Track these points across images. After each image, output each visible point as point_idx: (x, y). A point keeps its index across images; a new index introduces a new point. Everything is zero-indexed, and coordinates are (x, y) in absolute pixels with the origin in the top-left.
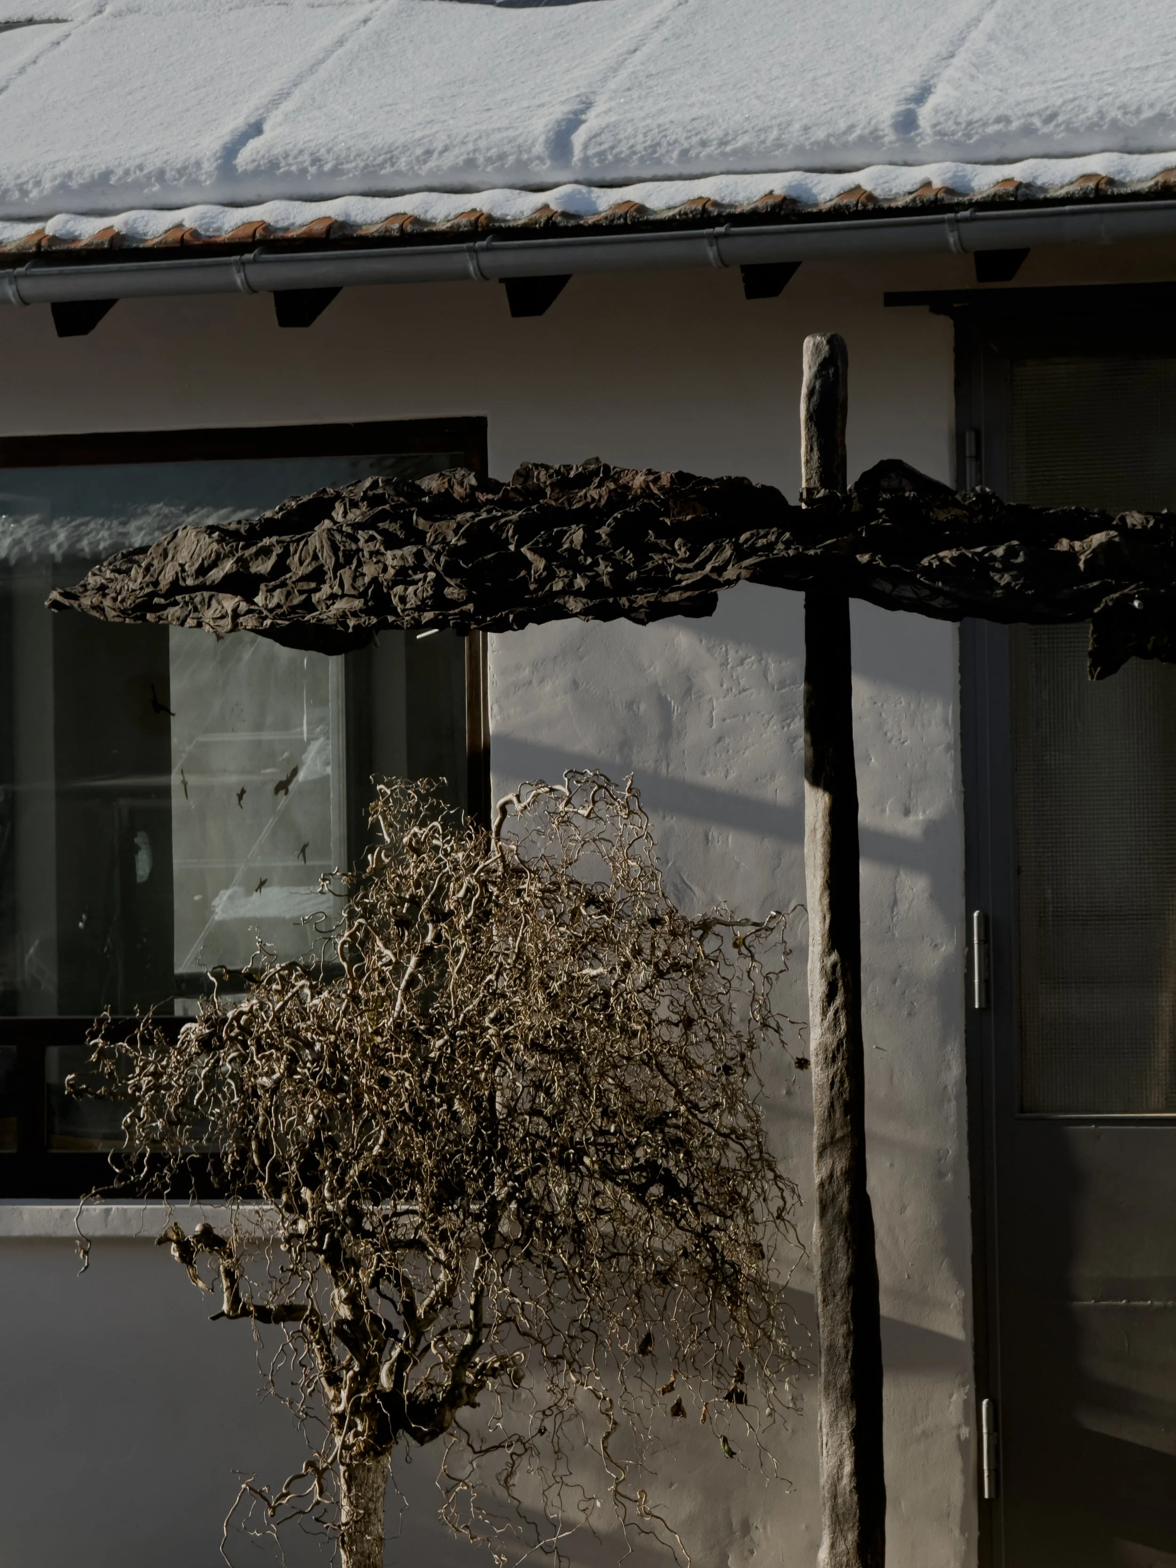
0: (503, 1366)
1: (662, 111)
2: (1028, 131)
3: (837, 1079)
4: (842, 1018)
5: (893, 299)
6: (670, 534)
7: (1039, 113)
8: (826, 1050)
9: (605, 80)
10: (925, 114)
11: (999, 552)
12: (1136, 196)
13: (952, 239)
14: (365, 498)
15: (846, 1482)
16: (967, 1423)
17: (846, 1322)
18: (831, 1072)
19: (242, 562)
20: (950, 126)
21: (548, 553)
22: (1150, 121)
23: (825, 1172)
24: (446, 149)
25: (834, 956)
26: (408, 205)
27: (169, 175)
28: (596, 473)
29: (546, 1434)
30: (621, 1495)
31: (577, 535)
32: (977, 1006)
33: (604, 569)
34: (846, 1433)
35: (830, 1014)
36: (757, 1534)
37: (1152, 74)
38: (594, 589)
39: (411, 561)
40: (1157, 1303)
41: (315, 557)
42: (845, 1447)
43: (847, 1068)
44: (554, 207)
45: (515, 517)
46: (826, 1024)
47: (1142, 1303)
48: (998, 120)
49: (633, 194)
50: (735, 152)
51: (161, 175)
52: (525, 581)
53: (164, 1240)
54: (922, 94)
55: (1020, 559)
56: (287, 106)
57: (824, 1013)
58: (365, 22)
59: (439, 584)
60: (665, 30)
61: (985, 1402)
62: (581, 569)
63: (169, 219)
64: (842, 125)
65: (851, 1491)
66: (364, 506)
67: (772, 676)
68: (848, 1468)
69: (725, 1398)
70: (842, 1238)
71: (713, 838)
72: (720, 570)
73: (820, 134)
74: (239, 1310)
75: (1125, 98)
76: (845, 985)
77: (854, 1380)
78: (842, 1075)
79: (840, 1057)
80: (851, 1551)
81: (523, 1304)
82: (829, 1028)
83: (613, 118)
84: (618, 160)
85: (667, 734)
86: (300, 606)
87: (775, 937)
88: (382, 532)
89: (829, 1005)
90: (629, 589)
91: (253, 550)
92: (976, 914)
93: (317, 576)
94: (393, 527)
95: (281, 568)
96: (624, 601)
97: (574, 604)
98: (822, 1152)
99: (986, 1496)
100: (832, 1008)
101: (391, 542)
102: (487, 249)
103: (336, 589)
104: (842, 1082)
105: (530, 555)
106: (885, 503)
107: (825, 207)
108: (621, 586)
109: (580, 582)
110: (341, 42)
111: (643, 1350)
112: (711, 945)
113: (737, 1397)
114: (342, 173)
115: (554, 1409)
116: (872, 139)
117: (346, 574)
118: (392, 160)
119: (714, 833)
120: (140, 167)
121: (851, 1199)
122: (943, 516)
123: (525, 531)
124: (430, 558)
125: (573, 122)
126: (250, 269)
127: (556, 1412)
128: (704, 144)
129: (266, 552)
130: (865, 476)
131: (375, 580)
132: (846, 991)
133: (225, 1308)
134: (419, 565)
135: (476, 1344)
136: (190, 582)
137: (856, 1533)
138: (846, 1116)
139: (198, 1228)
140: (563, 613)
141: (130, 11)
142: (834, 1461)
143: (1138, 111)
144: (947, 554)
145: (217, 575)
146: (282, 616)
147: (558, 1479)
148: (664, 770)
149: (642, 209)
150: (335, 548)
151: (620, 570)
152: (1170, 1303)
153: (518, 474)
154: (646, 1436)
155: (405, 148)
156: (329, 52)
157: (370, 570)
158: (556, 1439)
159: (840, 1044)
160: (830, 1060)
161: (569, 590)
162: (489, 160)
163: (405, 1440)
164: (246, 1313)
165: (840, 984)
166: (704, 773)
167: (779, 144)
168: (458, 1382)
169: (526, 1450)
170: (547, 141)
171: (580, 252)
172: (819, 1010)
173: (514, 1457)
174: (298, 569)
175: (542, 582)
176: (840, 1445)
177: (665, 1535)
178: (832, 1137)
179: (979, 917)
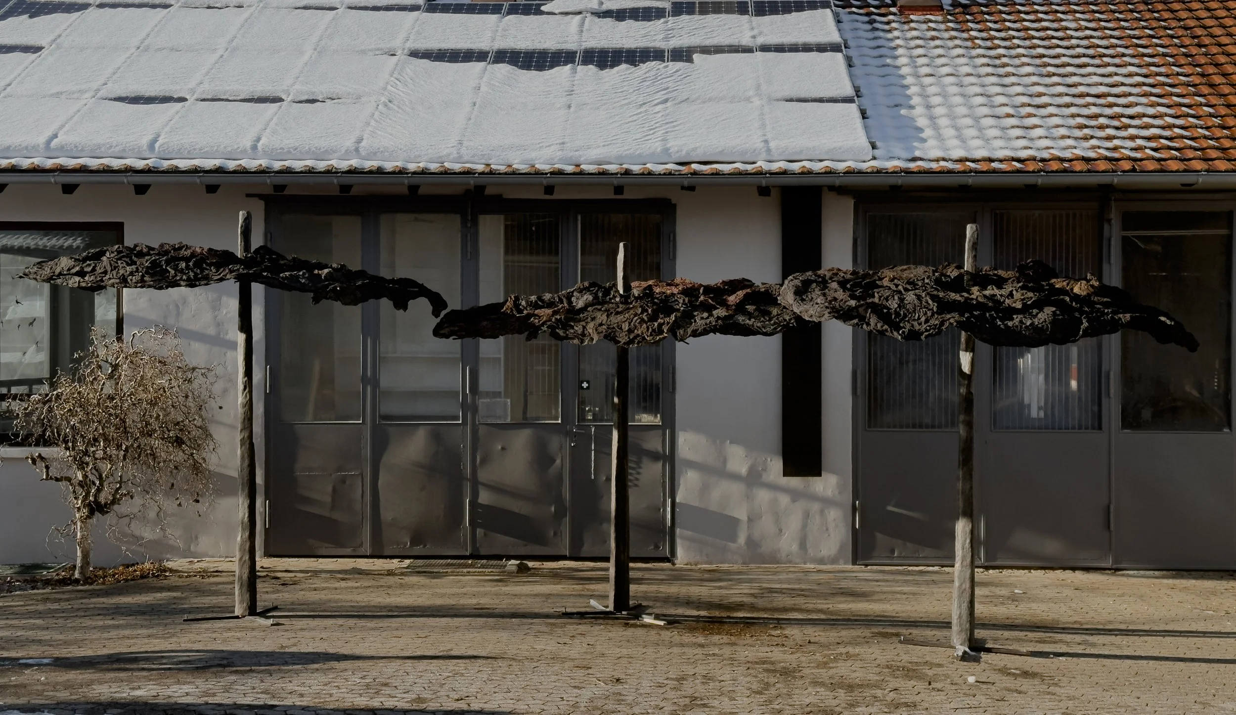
0: (128, 493)
1: (182, 139)
2: (289, 152)
5: (248, 195)
6: (210, 265)
7: (292, 148)
9: (163, 128)
10: (260, 145)
11: (301, 273)
12: (320, 172)
13: (268, 181)
14: (116, 251)
15: (246, 519)
16: (262, 507)
19: (82, 268)
20: (267, 149)
21: (176, 269)
22: (323, 152)
23: (242, 437)
24: (116, 146)
25: (246, 378)
26: (106, 161)
27: (29, 148)
28: (184, 246)
31: (183, 265)
32: (268, 392)
33: (191, 274)
34: (246, 506)
36: (200, 539)
37: (323, 139)
38: (189, 279)
39: (135, 270)
41: (105, 267)
44: (150, 165)
45: (164, 258)
48: (281, 149)
49: (174, 162)
50: (204, 152)
51: (26, 148)
52: (168, 277)
53: (27, 458)
54: (258, 139)
55: (307, 275)
56: (65, 129)
57: (242, 394)
58: (86, 105)
59: (143, 276)
60: (179, 115)
61: (267, 501)
62: (185, 274)
63: (30, 161)
64: (236, 147)
66: (116, 253)
67: (210, 299)
68: (247, 515)
69: (193, 501)
72: (225, 275)
73: (229, 149)
74: (49, 478)
75: (316, 145)
83: (167, 140)
84: (169, 152)
85: (178, 314)
86: (100, 281)
87: (213, 373)
88: (125, 261)
90: (199, 280)
91: (85, 264)
93: (105, 272)
94: (128, 260)
95: (94, 270)
96: (197, 283)
97: (182, 283)
98: (241, 432)
101: (128, 265)
102: (131, 176)
103: (111, 276)
105: (170, 270)
106: (267, 259)
107: (231, 170)
108: (196, 278)
109: (184, 277)
110: (79, 111)
111: (170, 488)
112: (195, 374)
113: (197, 501)
114: (84, 151)
115: (143, 505)
116: (244, 151)
117: (114, 272)
118: (100, 148)
119: (192, 343)
120: (20, 145)
121: (249, 444)
122: (282, 262)
123: (168, 262)
124: (140, 269)
125: (155, 141)
126: (56, 177)
128: (195, 149)
129: (89, 265)
130: (256, 249)
131: (123, 274)
133: (44, 477)
134: (137, 271)
135: (120, 487)
136: (65, 273)
139: (37, 454)
140: (179, 285)
141: (9, 96)
142: (243, 514)
143: (320, 149)
144: (287, 274)
145: (74, 271)
146: (94, 283)
147: (144, 525)
149: (177, 167)
150: (111, 265)
151: (196, 274)
153: (160, 246)
154: (169, 512)
155: (104, 145)
156: (76, 114)
157: (121, 272)
161: (181, 279)
162: (130, 150)
163: (97, 514)
164: (51, 478)
167: (217, 151)
168: (114, 499)
169: (135, 517)
170: (148, 146)
171: (155, 178)
173: (131, 519)
174: (99, 270)
175: (173, 277)
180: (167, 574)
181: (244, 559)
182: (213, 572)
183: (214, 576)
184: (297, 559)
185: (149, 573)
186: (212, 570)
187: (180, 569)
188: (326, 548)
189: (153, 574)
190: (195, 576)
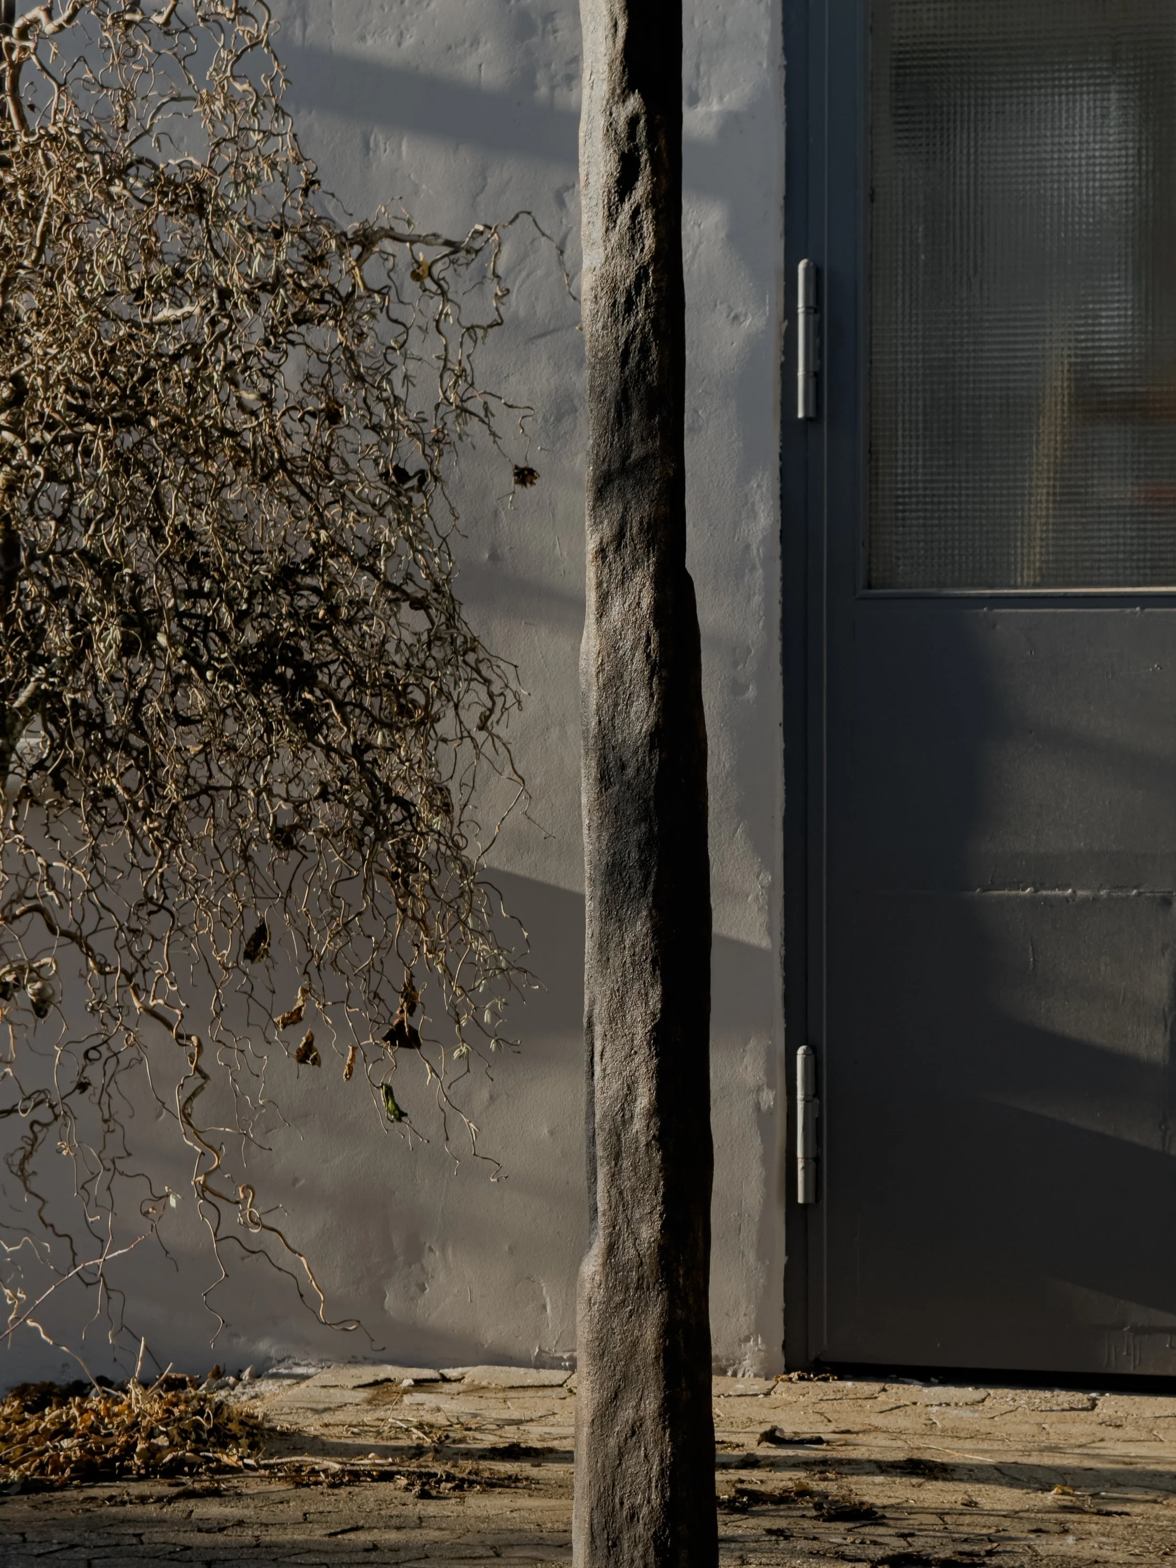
3: (635, 346)
4: (648, 228)
8: (614, 289)
16: (771, 1086)
17: (644, 817)
18: (623, 332)
25: (634, 102)
29: (90, 1089)
30: (212, 1192)
32: (800, 415)
34: (641, 1033)
35: (624, 218)
36: (432, 1260)
40: (1081, 893)
42: (637, 1059)
43: (654, 322)
46: (614, 237)
47: (1057, 892)
57: (612, 217)
61: (801, 1051)
65: (648, 1145)
68: (643, 1100)
69: (385, 1039)
70: (639, 655)
71: (377, 144)
76: (654, 159)
77: (658, 932)
78: (645, 337)
79: (641, 302)
80: (646, 1260)
81: (49, 866)
82: (620, 246)
87: (483, 263)
89: (622, 200)
92: (802, 265)
98: (600, 494)
99: (800, 1200)
100: (626, 206)
104: (644, 351)
111: (251, 954)
112: (375, 269)
115: (103, 1049)
119: (378, 137)
127: (106, 1053)
132: (654, 173)
137: (658, 1225)
138: (651, 417)
142: (616, 1086)
147: (109, 1164)
148: (298, 33)
152: (1103, 892)
154: (254, 1101)
158: (105, 1098)
159: (641, 277)
160: (621, 308)
165: (644, 158)
166: (363, 38)
169: (56, 1117)
172: (601, 212)
173: (37, 1128)
176: (629, 1056)
177: (285, 1258)
178: (625, 457)
179: (807, 270)
180: (230, 1458)
181: (627, 1414)
182: (495, 1454)
183: (492, 1484)
184: (969, 1393)
185: (129, 1449)
186: (488, 1441)
187: (312, 1426)
188: (1138, 1331)
189: (153, 1452)
190: (387, 1476)
